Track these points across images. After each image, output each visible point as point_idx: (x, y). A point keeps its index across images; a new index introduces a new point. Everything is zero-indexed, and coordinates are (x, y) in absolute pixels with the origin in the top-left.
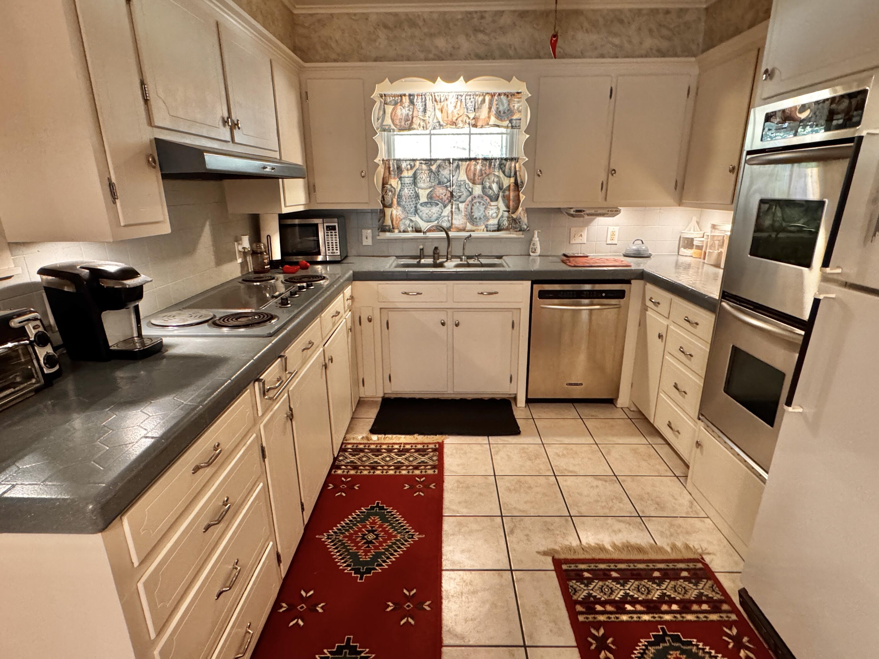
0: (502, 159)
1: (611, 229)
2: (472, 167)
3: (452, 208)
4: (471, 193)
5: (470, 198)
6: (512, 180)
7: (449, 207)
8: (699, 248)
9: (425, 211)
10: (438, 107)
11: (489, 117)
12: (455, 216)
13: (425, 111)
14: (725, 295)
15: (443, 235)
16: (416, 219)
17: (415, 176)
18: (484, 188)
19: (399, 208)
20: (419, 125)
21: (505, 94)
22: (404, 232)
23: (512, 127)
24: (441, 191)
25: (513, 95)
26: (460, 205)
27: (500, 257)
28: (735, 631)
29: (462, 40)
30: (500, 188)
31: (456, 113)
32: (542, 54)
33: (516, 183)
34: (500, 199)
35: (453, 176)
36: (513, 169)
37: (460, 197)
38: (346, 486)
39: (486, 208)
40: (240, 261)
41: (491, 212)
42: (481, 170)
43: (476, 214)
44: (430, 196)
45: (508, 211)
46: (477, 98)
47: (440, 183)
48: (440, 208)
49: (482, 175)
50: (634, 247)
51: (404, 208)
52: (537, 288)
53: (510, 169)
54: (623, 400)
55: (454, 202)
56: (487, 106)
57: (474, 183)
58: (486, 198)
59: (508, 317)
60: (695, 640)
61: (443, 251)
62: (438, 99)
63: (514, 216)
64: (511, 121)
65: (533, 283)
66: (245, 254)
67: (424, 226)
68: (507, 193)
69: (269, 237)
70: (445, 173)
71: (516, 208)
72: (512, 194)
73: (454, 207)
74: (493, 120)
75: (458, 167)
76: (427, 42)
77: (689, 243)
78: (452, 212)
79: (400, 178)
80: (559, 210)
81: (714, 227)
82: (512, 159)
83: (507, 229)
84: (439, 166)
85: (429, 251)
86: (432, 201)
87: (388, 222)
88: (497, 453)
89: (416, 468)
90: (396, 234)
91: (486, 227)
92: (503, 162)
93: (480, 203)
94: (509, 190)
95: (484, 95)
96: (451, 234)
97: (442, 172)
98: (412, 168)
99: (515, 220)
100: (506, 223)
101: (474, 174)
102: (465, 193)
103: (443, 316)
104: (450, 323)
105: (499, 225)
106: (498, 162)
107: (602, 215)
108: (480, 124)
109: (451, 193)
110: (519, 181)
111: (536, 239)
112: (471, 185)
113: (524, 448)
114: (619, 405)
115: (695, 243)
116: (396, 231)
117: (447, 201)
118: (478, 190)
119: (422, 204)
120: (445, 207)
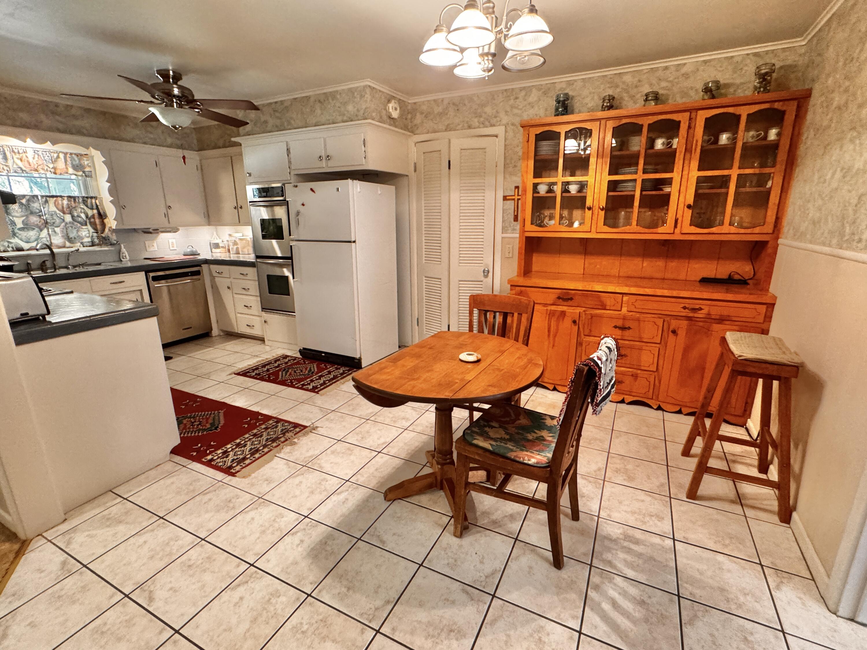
0: (83, 197)
1: (170, 241)
2: (60, 202)
3: (48, 231)
4: (64, 220)
5: (63, 224)
6: (95, 211)
7: (45, 231)
8: (222, 247)
9: (23, 234)
10: (17, 156)
11: (67, 168)
12: (52, 238)
13: (6, 159)
14: (258, 257)
15: (48, 251)
16: (16, 241)
18: (73, 217)
20: (3, 169)
21: (75, 154)
22: (4, 251)
23: (86, 176)
24: (34, 219)
25: (81, 155)
26: (56, 229)
30: (87, 217)
31: (35, 163)
33: (99, 213)
34: (88, 224)
35: (44, 208)
36: (94, 204)
37: (54, 223)
39: (78, 231)
41: (84, 234)
42: (68, 204)
43: (71, 235)
44: (25, 223)
45: (97, 233)
46: (52, 154)
47: (32, 213)
48: (37, 232)
49: (69, 208)
50: (189, 250)
52: (152, 274)
53: (92, 203)
54: (215, 332)
55: (50, 227)
56: (63, 160)
57: (64, 213)
58: (76, 223)
61: (48, 264)
62: (16, 151)
63: (103, 235)
64: (84, 172)
65: (147, 272)
67: (25, 246)
68: (92, 220)
70: (35, 205)
71: (103, 231)
72: (97, 221)
73: (50, 230)
74: (71, 171)
75: (46, 202)
77: (217, 246)
78: (49, 234)
80: (135, 230)
81: (230, 235)
82: (92, 198)
83: (100, 245)
84: (28, 201)
86: (27, 227)
91: (82, 243)
93: (72, 227)
94: (94, 218)
95: (58, 153)
96: (55, 250)
97: (32, 205)
99: (104, 238)
100: (96, 241)
101: (63, 207)
102: (58, 221)
105: (92, 242)
106: (81, 200)
107: (170, 232)
108: (59, 172)
109: (45, 221)
110: (101, 211)
111: (123, 250)
112: (62, 214)
114: (214, 335)
115: (220, 245)
117: (42, 226)
118: (68, 218)
119: (19, 229)
120: (41, 230)
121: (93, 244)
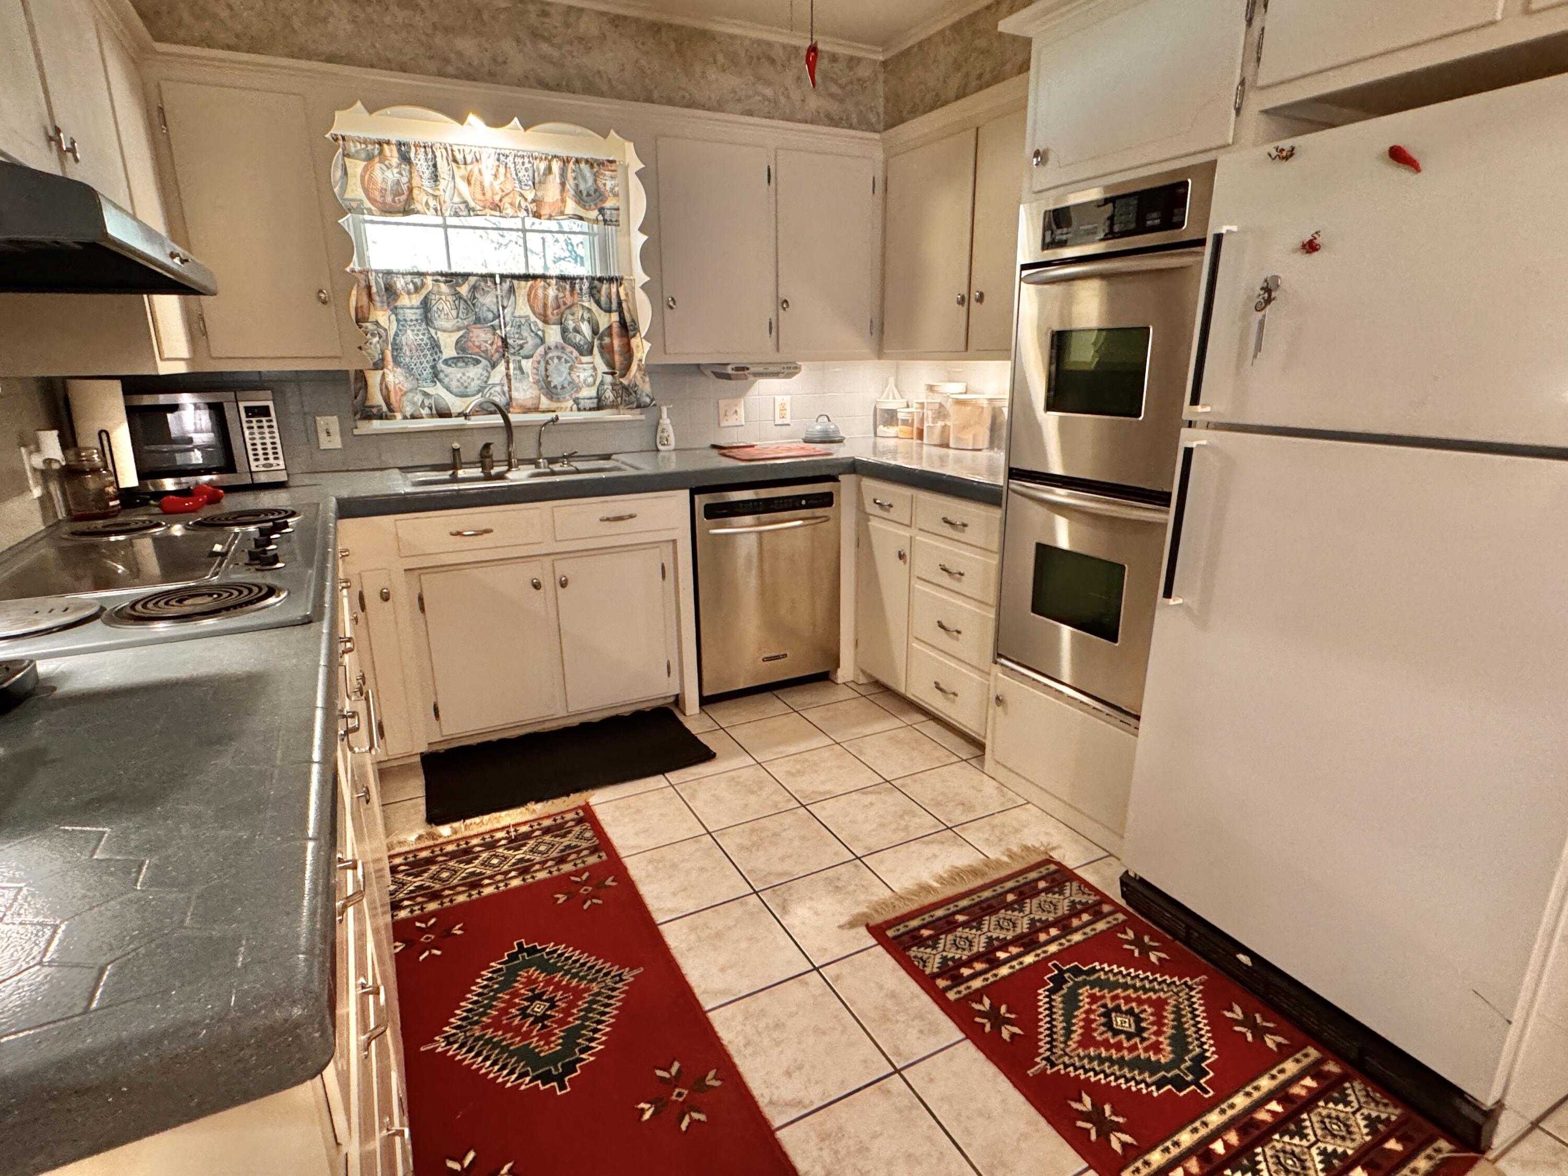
0: (593, 278)
1: (779, 399)
2: (540, 292)
3: (508, 368)
4: (543, 341)
5: (541, 350)
6: (615, 317)
7: (501, 367)
8: (905, 422)
9: (454, 374)
10: (461, 172)
11: (563, 201)
12: (514, 384)
13: (435, 177)
14: (1014, 474)
15: (498, 420)
16: (437, 390)
17: (426, 305)
18: (564, 331)
19: (399, 370)
20: (427, 203)
21: (587, 161)
22: (413, 417)
23: (605, 221)
24: (482, 337)
25: (601, 164)
26: (524, 363)
27: (607, 457)
28: (1131, 935)
29: (507, 46)
30: (595, 332)
31: (497, 188)
32: (656, 95)
33: (623, 323)
34: (596, 350)
35: (504, 308)
36: (614, 296)
37: (521, 347)
38: (433, 937)
39: (571, 368)
40: (37, 492)
41: (583, 376)
42: (557, 297)
43: (556, 380)
44: (460, 345)
45: (613, 374)
46: (536, 163)
47: (478, 321)
48: (485, 369)
49: (558, 307)
50: (818, 427)
51: (409, 370)
52: (702, 500)
53: (609, 296)
54: (846, 671)
55: (512, 358)
56: (558, 180)
57: (546, 322)
58: (569, 349)
59: (654, 559)
60: (1097, 964)
61: (498, 452)
62: (459, 157)
63: (625, 381)
64: (601, 211)
65: (694, 492)
66: (45, 475)
67: (456, 404)
68: (607, 340)
69: (104, 434)
70: (488, 301)
71: (627, 367)
72: (617, 343)
73: (511, 366)
74: (571, 207)
75: (512, 290)
76: (439, 40)
77: (890, 417)
78: (508, 375)
79: (395, 310)
80: (698, 369)
81: (931, 388)
82: (611, 280)
83: (614, 406)
84: (474, 288)
85: (471, 452)
86: (465, 355)
87: (377, 399)
88: (693, 796)
89: (561, 860)
90: (397, 424)
91: (576, 401)
92: (595, 284)
93: (559, 358)
94: (610, 335)
95: (549, 159)
96: (513, 418)
97: (481, 300)
98: (417, 289)
99: (625, 388)
100: (609, 395)
101: (545, 306)
102: (531, 341)
103: (534, 571)
104: (548, 584)
105: (599, 398)
106: (586, 285)
107: (775, 375)
108: (545, 211)
109: (504, 340)
110: (628, 319)
111: (666, 421)
112: (540, 324)
113: (733, 778)
114: (839, 681)
115: (901, 416)
116: (399, 416)
117: (497, 355)
118: (553, 335)
119: (446, 362)
120: (494, 366)
121: (600, 406)
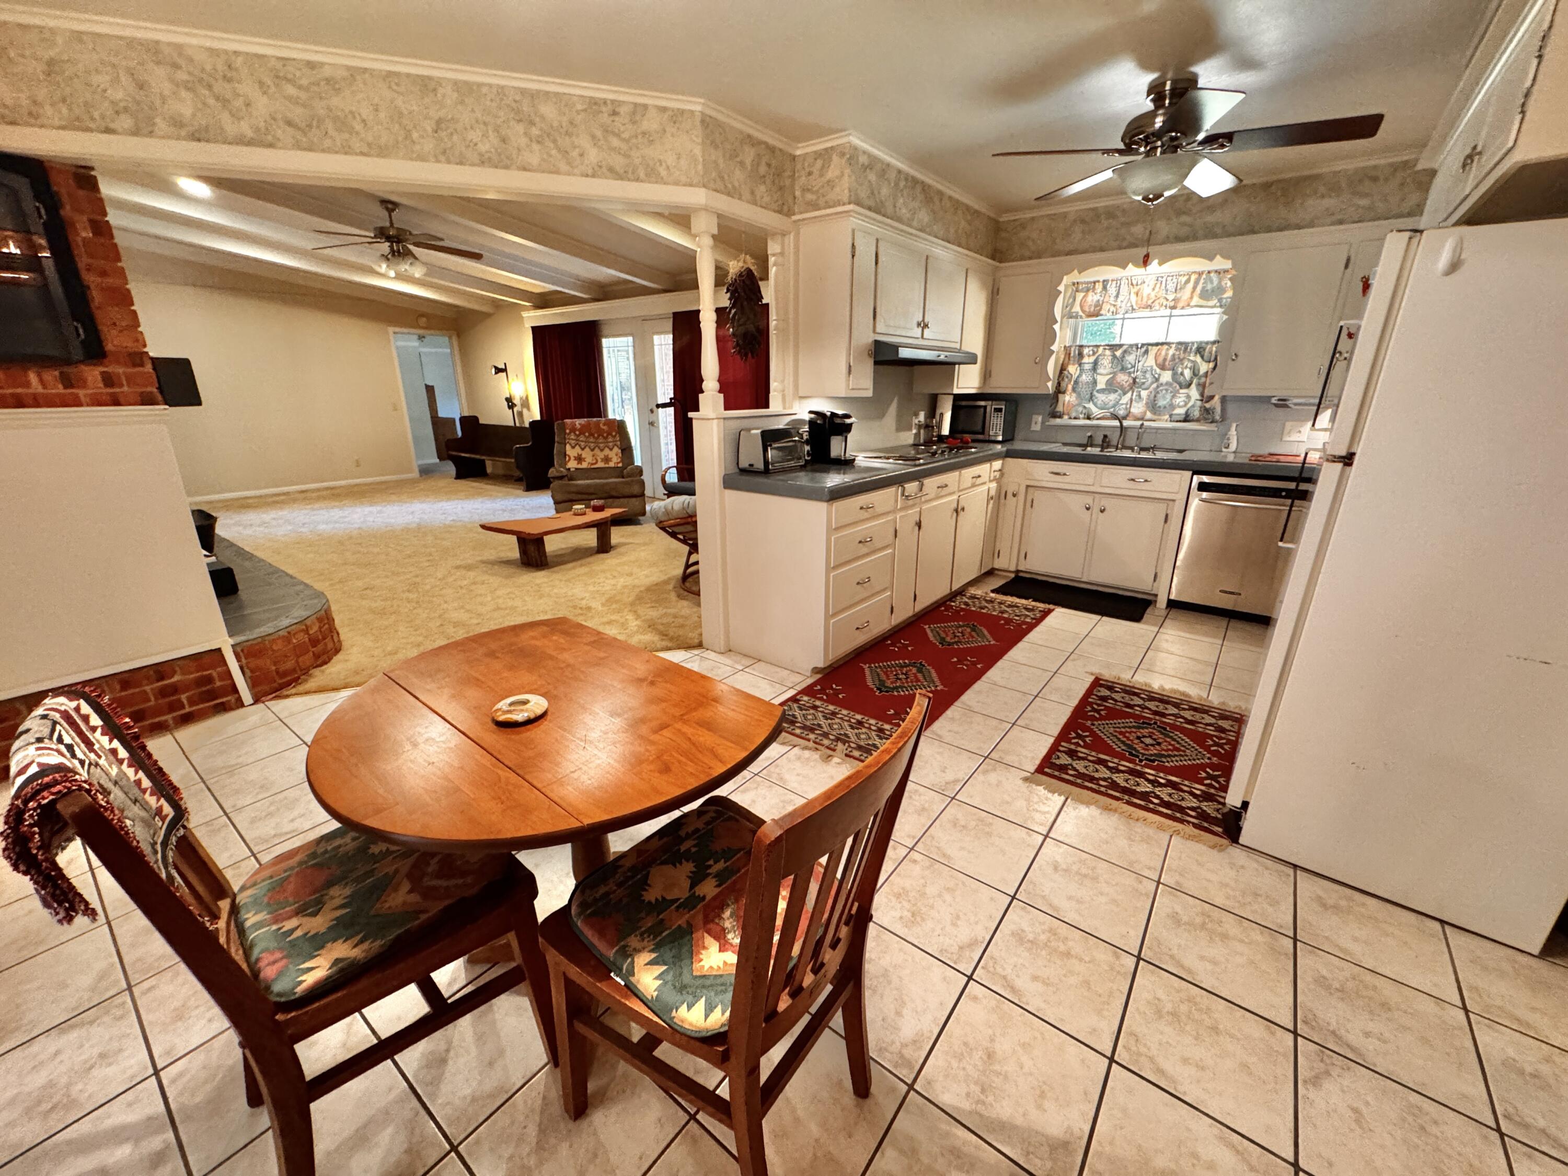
0: (1202, 343)
2: (1163, 353)
3: (1132, 395)
4: (1157, 380)
5: (1155, 385)
7: (1129, 394)
9: (1101, 398)
10: (1134, 290)
11: (1192, 298)
12: (1134, 404)
13: (1117, 296)
15: (1117, 423)
16: (1090, 406)
17: (1096, 363)
18: (1174, 375)
19: (1074, 395)
20: (1109, 310)
21: (1216, 272)
22: (1074, 418)
24: (1123, 378)
25: (1226, 271)
26: (1142, 392)
27: (1181, 451)
30: (1195, 374)
31: (1153, 296)
33: (1215, 369)
34: (1193, 386)
35: (1139, 362)
36: (1213, 353)
37: (1144, 383)
39: (1173, 397)
40: (914, 431)
41: (1178, 401)
42: (1174, 355)
43: (1161, 403)
44: (1110, 383)
45: (1201, 400)
46: (1180, 278)
47: (1123, 369)
48: (1119, 395)
49: (1174, 360)
51: (1079, 395)
53: (1210, 353)
55: (1136, 390)
56: (1192, 286)
57: (1163, 369)
58: (1175, 385)
59: (1161, 509)
61: (1114, 440)
62: (1134, 282)
63: (1207, 405)
64: (1220, 300)
65: (1198, 473)
66: (919, 426)
67: (1097, 413)
68: (1202, 380)
69: (942, 415)
70: (1131, 358)
71: (1212, 397)
72: (1209, 381)
73: (1135, 394)
74: (1196, 300)
75: (1146, 352)
76: (1123, 231)
78: (1131, 400)
79: (1080, 365)
82: (1214, 342)
83: (1198, 420)
84: (1125, 352)
85: (1099, 439)
86: (1111, 387)
87: (1060, 408)
89: (1019, 616)
90: (1065, 420)
91: (1171, 416)
92: (1201, 346)
93: (1166, 390)
94: (1206, 377)
95: (1189, 275)
96: (1126, 423)
97: (1127, 358)
98: (1094, 353)
99: (1207, 410)
100: (1196, 413)
101: (1165, 360)
102: (1151, 380)
103: (1088, 500)
104: (1096, 510)
105: (1187, 415)
106: (1196, 346)
108: (1180, 305)
109: (1134, 379)
111: (1233, 432)
112: (1158, 371)
116: (1066, 417)
117: (1128, 388)
118: (1166, 376)
119: (1098, 391)
120: (1125, 394)
121: (1187, 419)
